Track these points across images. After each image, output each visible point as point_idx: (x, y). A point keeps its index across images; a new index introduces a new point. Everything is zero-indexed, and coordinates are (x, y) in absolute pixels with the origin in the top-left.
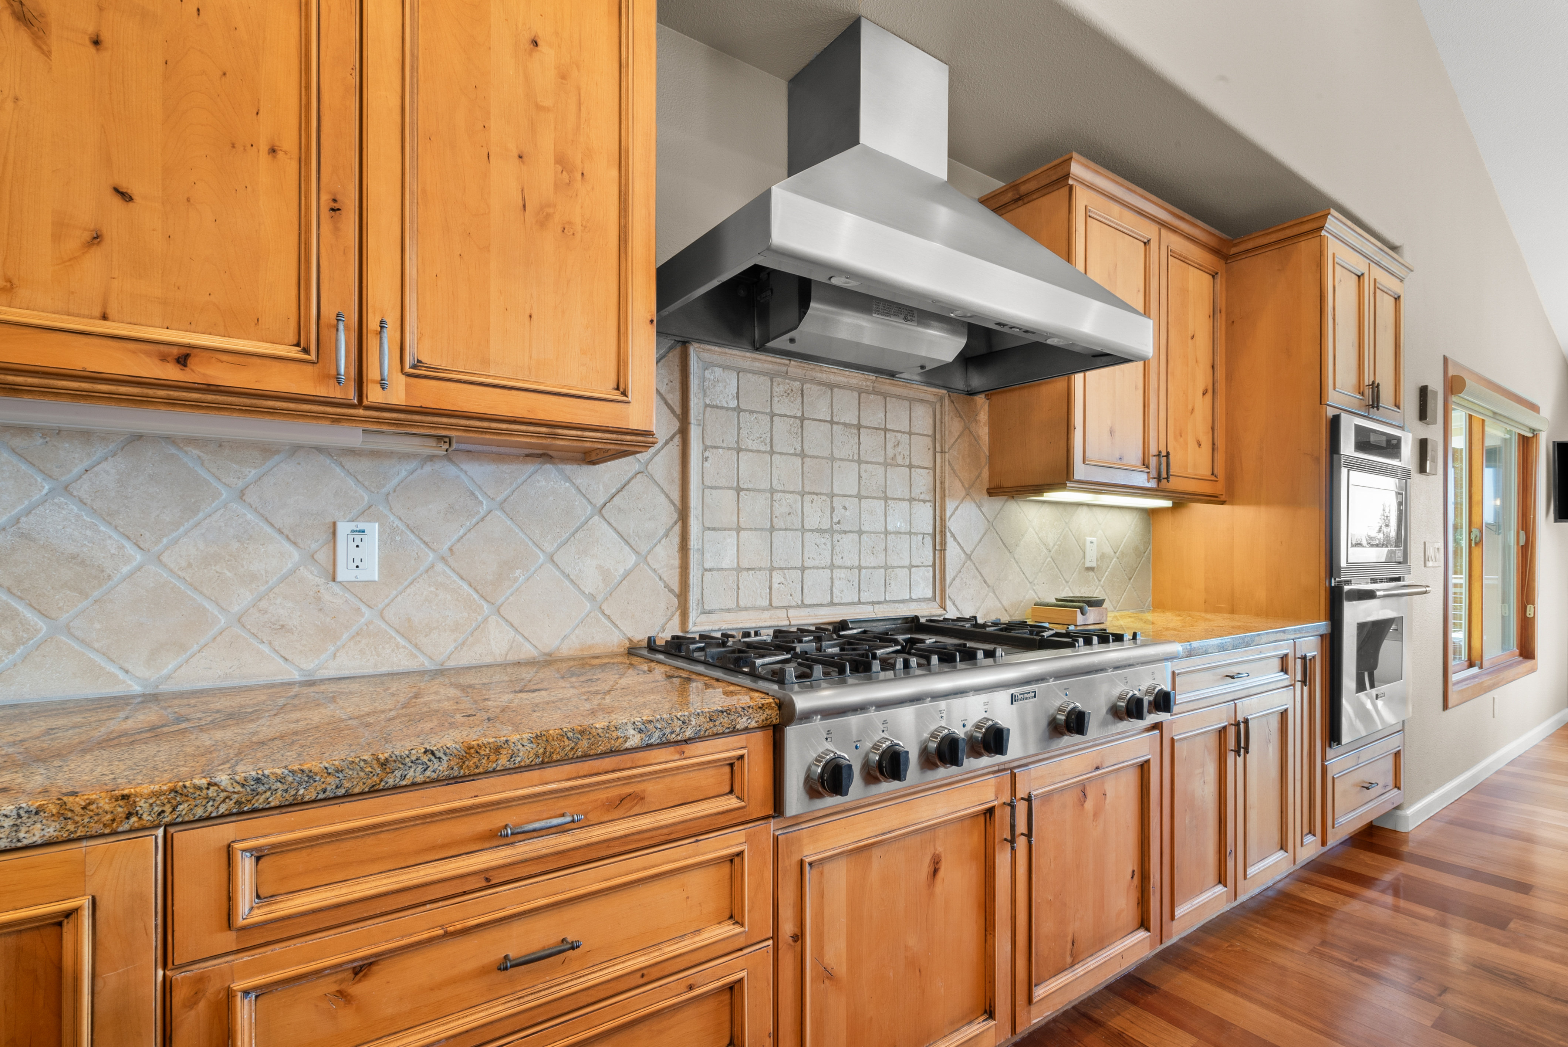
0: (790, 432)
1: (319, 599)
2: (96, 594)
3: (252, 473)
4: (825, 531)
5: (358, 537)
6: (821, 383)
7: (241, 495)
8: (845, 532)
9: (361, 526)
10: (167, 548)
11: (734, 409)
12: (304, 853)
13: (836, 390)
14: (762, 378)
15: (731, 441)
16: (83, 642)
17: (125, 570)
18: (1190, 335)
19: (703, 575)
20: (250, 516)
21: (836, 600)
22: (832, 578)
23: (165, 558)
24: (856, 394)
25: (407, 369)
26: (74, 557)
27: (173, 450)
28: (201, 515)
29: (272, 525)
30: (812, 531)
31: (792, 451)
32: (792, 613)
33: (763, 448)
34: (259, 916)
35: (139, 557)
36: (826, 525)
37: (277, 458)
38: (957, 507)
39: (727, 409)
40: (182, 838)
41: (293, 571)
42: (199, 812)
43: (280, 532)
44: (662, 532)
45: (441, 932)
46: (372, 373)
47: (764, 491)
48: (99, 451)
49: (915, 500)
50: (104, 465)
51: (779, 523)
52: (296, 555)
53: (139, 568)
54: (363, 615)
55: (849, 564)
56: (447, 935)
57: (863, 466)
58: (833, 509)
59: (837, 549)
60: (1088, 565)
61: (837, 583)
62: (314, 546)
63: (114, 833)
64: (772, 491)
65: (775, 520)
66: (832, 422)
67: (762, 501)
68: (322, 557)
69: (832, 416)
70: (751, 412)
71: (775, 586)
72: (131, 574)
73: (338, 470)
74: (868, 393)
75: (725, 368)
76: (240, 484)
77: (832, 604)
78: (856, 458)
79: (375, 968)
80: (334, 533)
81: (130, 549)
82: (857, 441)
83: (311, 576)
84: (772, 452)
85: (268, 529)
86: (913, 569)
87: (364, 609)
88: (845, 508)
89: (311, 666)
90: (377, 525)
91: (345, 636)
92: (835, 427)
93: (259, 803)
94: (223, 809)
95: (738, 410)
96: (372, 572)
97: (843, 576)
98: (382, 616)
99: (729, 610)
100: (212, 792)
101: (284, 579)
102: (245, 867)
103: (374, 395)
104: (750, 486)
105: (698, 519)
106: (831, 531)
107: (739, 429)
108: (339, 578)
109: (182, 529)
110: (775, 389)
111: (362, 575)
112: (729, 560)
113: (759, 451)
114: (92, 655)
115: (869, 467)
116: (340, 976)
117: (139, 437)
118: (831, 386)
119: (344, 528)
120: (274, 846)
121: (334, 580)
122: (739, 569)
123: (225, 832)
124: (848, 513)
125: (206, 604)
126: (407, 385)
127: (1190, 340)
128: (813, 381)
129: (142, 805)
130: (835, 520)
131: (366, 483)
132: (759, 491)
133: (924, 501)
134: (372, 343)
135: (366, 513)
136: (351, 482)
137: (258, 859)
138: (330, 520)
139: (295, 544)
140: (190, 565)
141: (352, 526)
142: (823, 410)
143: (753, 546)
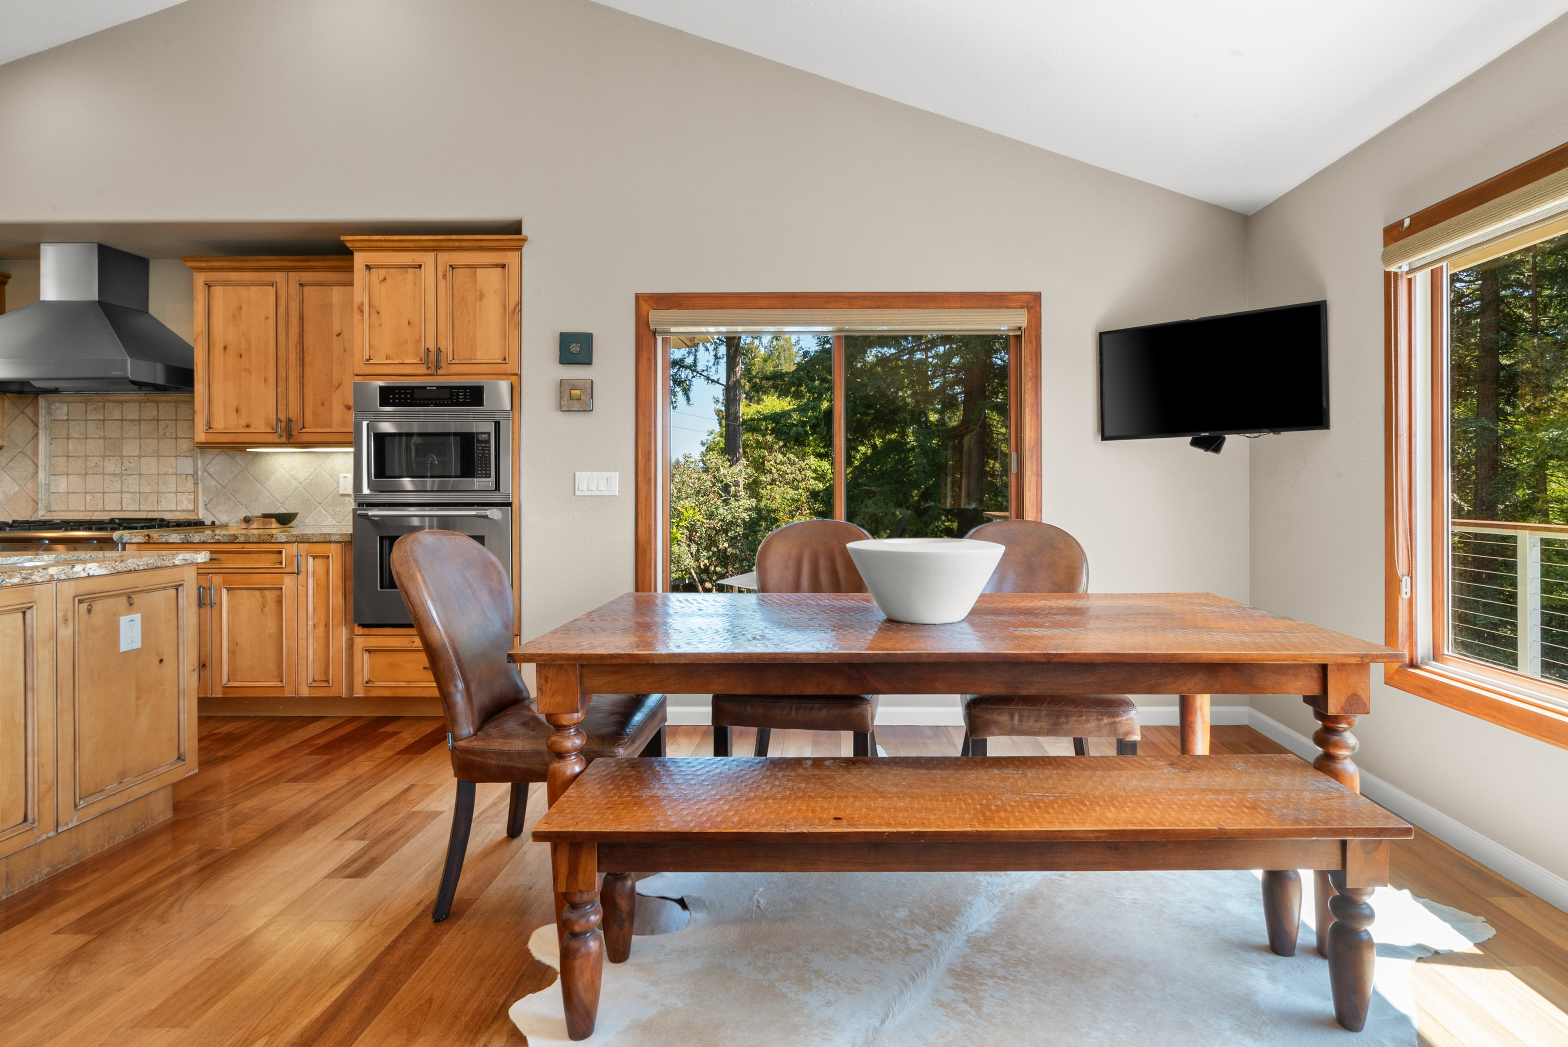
0: (96, 428)
4: (118, 474)
6: (115, 402)
8: (130, 475)
11: (66, 420)
13: (125, 404)
14: (81, 404)
15: (64, 434)
18: (335, 333)
19: (49, 495)
21: (124, 509)
22: (121, 498)
24: (138, 404)
30: (109, 474)
31: (98, 436)
32: (96, 513)
33: (81, 436)
36: (118, 471)
38: (214, 459)
39: (62, 420)
44: (30, 477)
47: (82, 456)
49: (179, 456)
51: (90, 471)
55: (132, 491)
57: (142, 441)
58: (122, 463)
59: (125, 483)
60: (342, 492)
61: (125, 500)
64: (87, 456)
65: (88, 470)
66: (122, 420)
67: (80, 462)
69: (122, 416)
70: (75, 420)
71: (88, 501)
74: (145, 402)
75: (61, 402)
77: (122, 510)
78: (138, 436)
82: (138, 427)
84: (86, 438)
86: (179, 494)
88: (130, 463)
92: (124, 422)
95: (68, 420)
97: (128, 496)
99: (63, 511)
104: (74, 454)
105: (45, 470)
106: (121, 475)
107: (69, 428)
110: (88, 408)
112: (64, 488)
113: (79, 438)
115: (147, 440)
118: (121, 402)
122: (67, 493)
124: (132, 465)
128: (109, 401)
130: (124, 469)
132: (79, 457)
133: (187, 457)
142: (117, 415)
143: (75, 480)
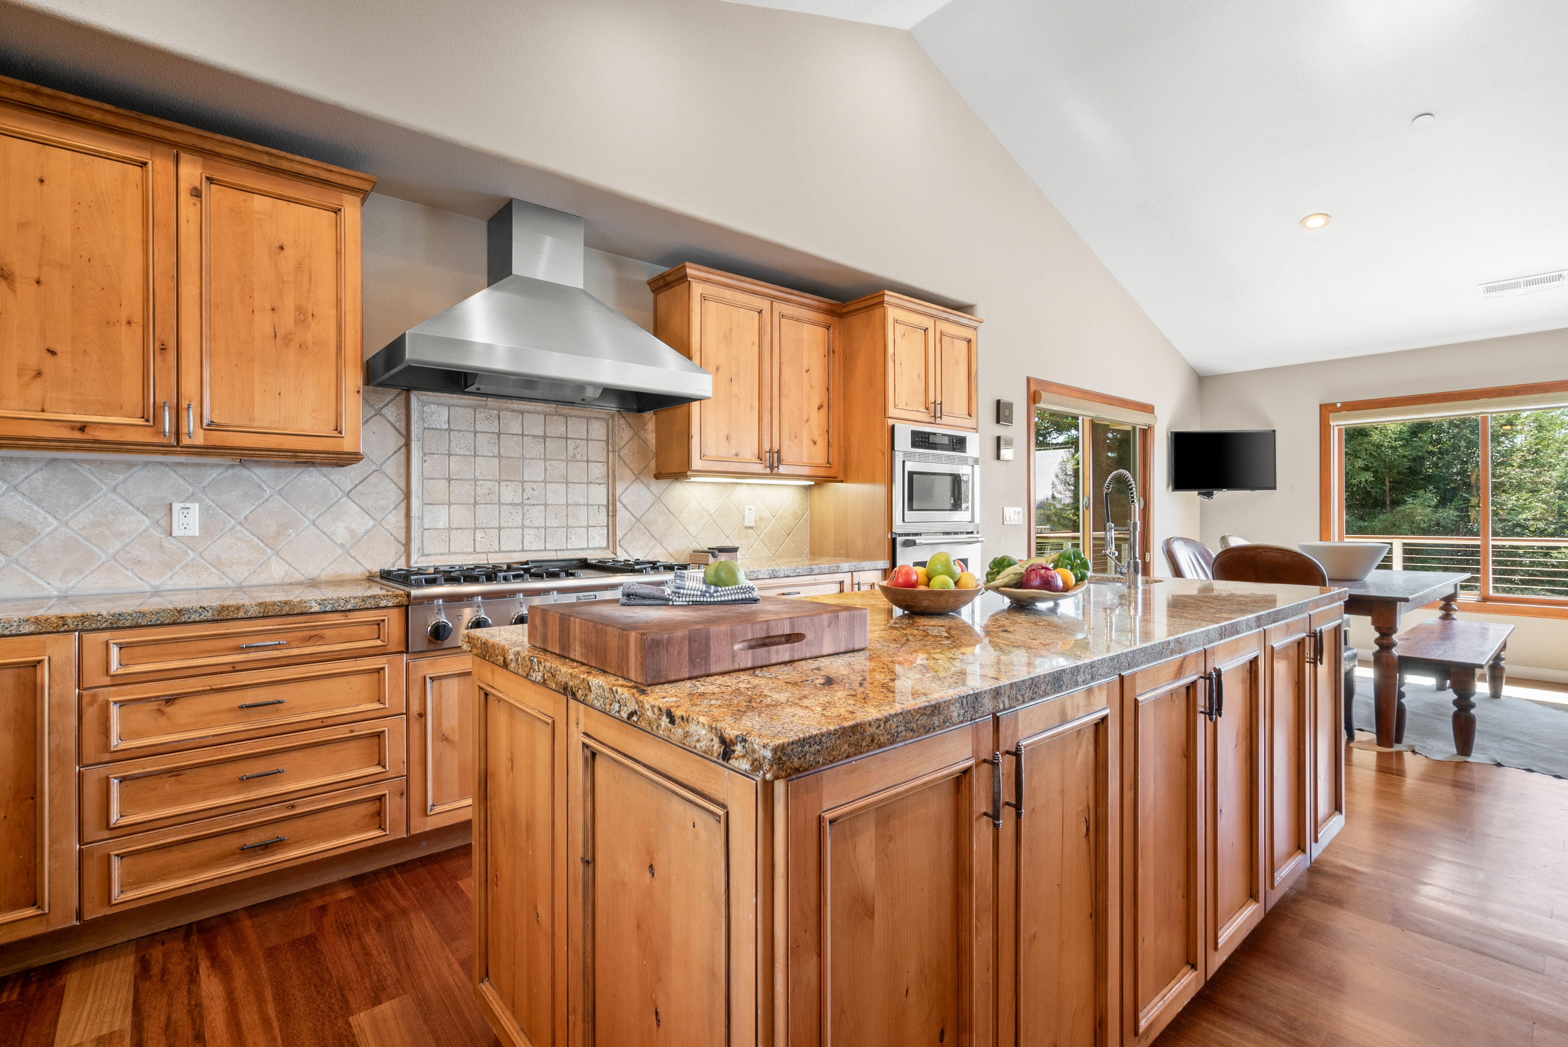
0: (489, 442)
1: (162, 546)
2: (32, 543)
3: (121, 477)
4: (518, 504)
5: (185, 511)
6: (513, 411)
7: (115, 489)
8: (534, 505)
9: (187, 505)
10: (71, 518)
11: (446, 430)
12: (142, 648)
13: (526, 414)
14: (467, 410)
15: (444, 449)
16: (25, 568)
17: (48, 530)
18: (805, 369)
19: (423, 533)
20: (119, 501)
21: (526, 548)
22: (523, 535)
23: (70, 524)
24: (542, 416)
25: (204, 426)
26: (19, 523)
27: (75, 466)
28: (91, 500)
29: (133, 505)
30: (507, 504)
31: (491, 454)
32: (490, 556)
33: (468, 453)
34: (120, 671)
35: (55, 523)
36: (518, 500)
37: (135, 469)
38: (628, 487)
39: (441, 430)
40: (86, 636)
41: (146, 530)
42: (94, 626)
43: (138, 509)
44: (392, 506)
45: (209, 688)
46: (184, 429)
47: (470, 480)
48: (33, 468)
49: (591, 483)
50: (36, 475)
51: (480, 500)
52: (147, 522)
53: (56, 529)
54: (189, 555)
55: (536, 525)
56: (212, 690)
57: (548, 462)
58: (523, 490)
59: (527, 516)
60: (747, 524)
61: (527, 537)
62: (158, 517)
63: (58, 632)
64: (476, 480)
65: (478, 498)
66: (523, 435)
67: (468, 487)
68: (164, 522)
69: (523, 431)
70: (459, 431)
71: (478, 539)
72: (51, 533)
73: (173, 474)
74: (552, 415)
75: (438, 404)
76: (114, 483)
77: (523, 550)
78: (542, 457)
79: (176, 701)
80: (171, 510)
81: (50, 519)
82: (543, 446)
83: (157, 534)
84: (475, 456)
85: (131, 508)
86: (590, 528)
87: (190, 552)
88: (533, 489)
89: (157, 583)
90: (197, 504)
91: (178, 567)
92: (525, 438)
93: (120, 624)
94: (104, 625)
95: (449, 430)
96: (195, 530)
97: (531, 532)
98: (201, 555)
99: (443, 554)
100: (99, 618)
101: (140, 535)
102: (115, 652)
103: (185, 441)
104: (458, 477)
105: (418, 498)
106: (522, 504)
107: (450, 442)
108: (174, 534)
109: (80, 508)
110: (478, 415)
111: (188, 533)
112: (442, 522)
113: (465, 455)
114: (30, 575)
115: (554, 462)
116: (159, 703)
117: (56, 459)
118: (522, 412)
119: (176, 507)
120: (127, 643)
121: (171, 535)
122: (450, 529)
123: (106, 635)
124: (536, 493)
125: (94, 548)
126: (205, 435)
127: (805, 374)
128: (507, 409)
129: (69, 621)
130: (525, 497)
131: (191, 481)
132: (465, 480)
133: (600, 484)
134: (184, 414)
135: (191, 498)
136: (181, 481)
137: (120, 648)
138: (168, 502)
139: (147, 515)
140: (84, 528)
141: (182, 505)
142: (515, 427)
143: (461, 514)
